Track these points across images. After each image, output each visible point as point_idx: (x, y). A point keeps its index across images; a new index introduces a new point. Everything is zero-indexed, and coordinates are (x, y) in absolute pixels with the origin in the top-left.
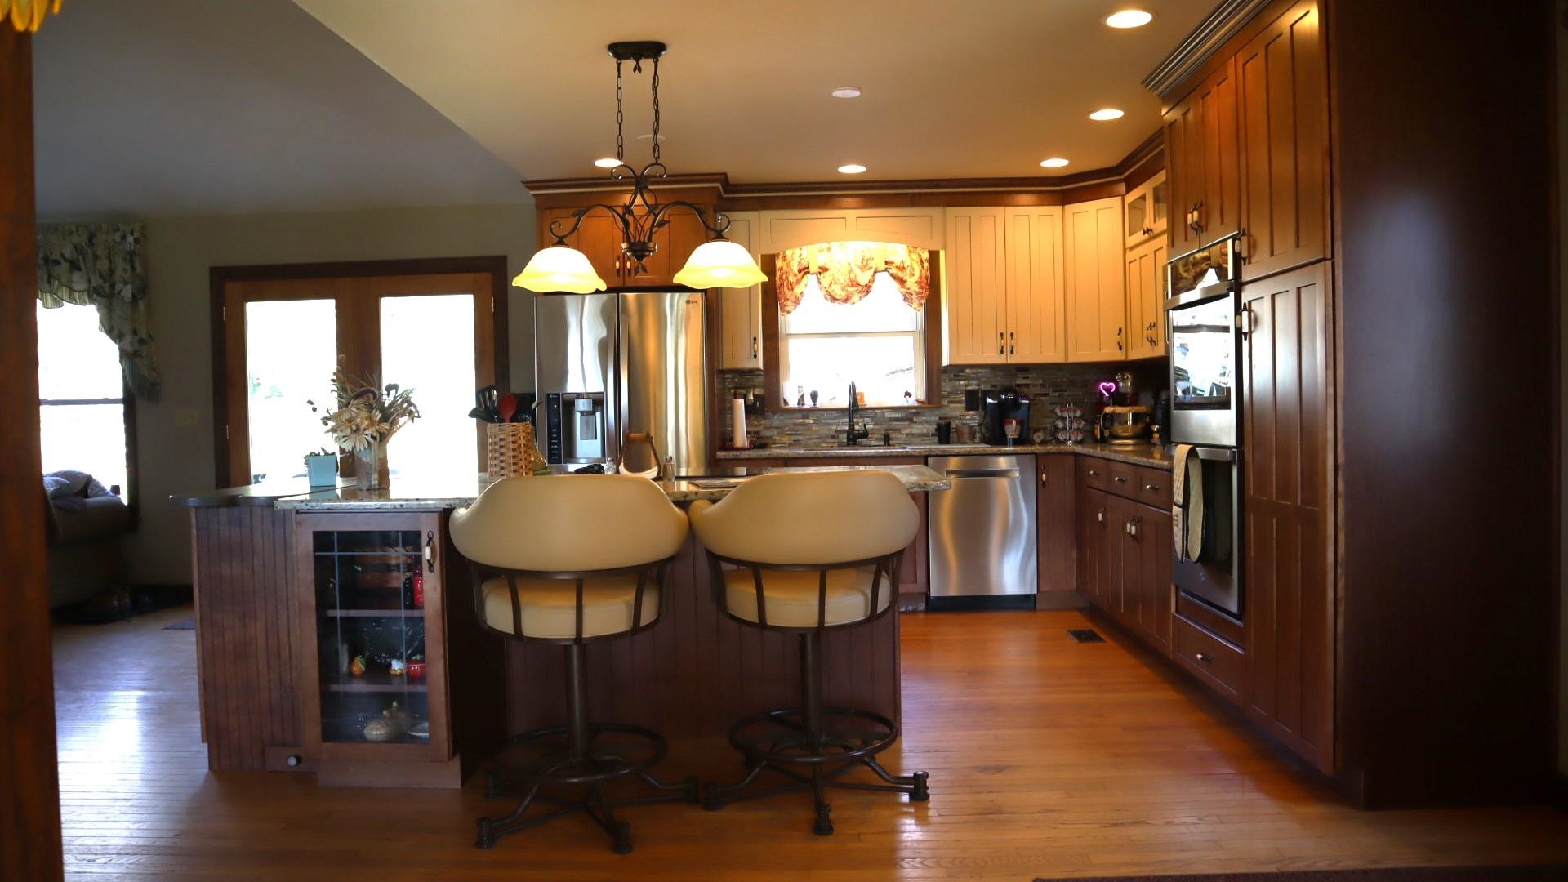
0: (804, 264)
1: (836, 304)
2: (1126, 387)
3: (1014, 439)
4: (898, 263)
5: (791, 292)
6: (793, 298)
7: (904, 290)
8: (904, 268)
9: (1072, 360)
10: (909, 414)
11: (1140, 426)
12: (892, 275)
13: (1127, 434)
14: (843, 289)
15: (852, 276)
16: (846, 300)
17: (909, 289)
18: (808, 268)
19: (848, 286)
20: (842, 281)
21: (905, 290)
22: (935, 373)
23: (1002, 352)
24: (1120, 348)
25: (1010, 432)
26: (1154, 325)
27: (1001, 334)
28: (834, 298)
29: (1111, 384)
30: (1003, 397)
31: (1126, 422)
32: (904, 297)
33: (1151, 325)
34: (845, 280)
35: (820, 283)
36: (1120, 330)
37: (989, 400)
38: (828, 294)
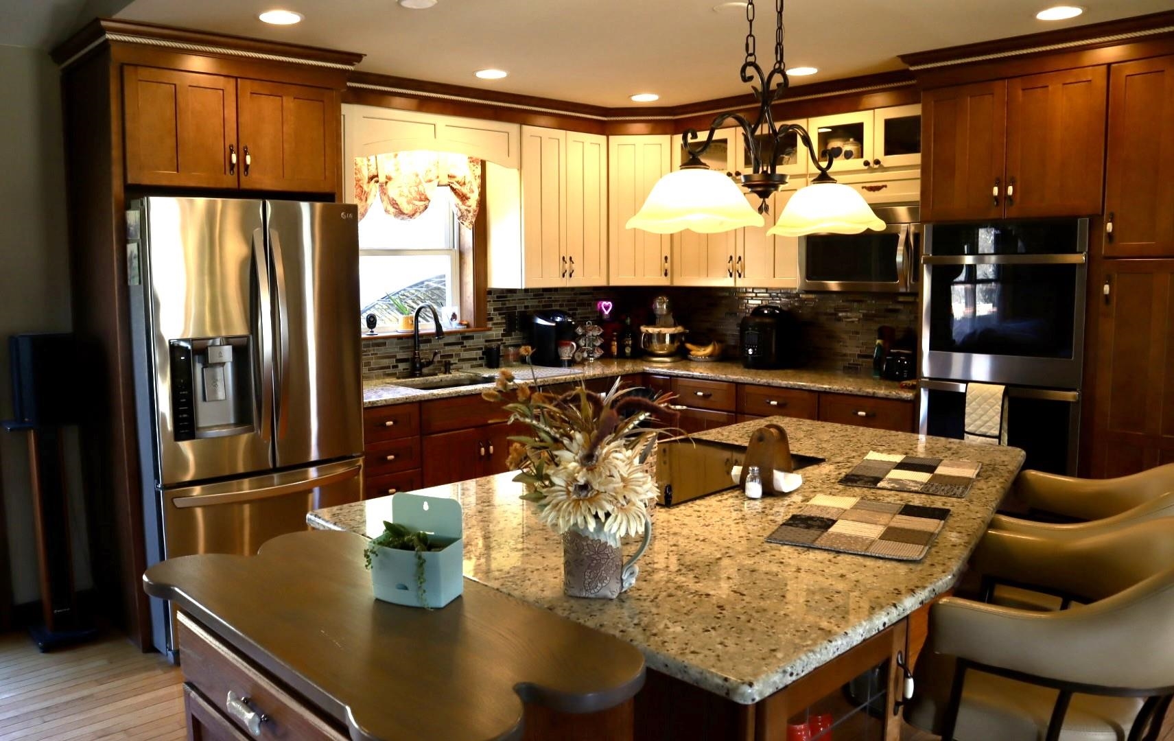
0: (374, 172)
1: (400, 219)
2: (662, 309)
3: (568, 361)
4: (459, 178)
5: (363, 203)
6: (362, 211)
7: (463, 208)
8: (464, 184)
9: (613, 283)
10: (462, 338)
11: (676, 344)
12: (453, 189)
13: (663, 353)
14: (409, 203)
15: (421, 188)
16: (412, 216)
17: (470, 206)
18: (377, 176)
19: (414, 198)
20: (406, 193)
21: (466, 208)
22: (483, 293)
23: (564, 276)
24: (666, 274)
25: (566, 353)
26: (740, 258)
27: (564, 258)
28: (400, 213)
29: (610, 303)
30: (559, 319)
31: (665, 342)
32: (459, 214)
33: (731, 258)
34: (410, 193)
35: (385, 194)
36: (666, 258)
37: (540, 321)
38: (394, 207)
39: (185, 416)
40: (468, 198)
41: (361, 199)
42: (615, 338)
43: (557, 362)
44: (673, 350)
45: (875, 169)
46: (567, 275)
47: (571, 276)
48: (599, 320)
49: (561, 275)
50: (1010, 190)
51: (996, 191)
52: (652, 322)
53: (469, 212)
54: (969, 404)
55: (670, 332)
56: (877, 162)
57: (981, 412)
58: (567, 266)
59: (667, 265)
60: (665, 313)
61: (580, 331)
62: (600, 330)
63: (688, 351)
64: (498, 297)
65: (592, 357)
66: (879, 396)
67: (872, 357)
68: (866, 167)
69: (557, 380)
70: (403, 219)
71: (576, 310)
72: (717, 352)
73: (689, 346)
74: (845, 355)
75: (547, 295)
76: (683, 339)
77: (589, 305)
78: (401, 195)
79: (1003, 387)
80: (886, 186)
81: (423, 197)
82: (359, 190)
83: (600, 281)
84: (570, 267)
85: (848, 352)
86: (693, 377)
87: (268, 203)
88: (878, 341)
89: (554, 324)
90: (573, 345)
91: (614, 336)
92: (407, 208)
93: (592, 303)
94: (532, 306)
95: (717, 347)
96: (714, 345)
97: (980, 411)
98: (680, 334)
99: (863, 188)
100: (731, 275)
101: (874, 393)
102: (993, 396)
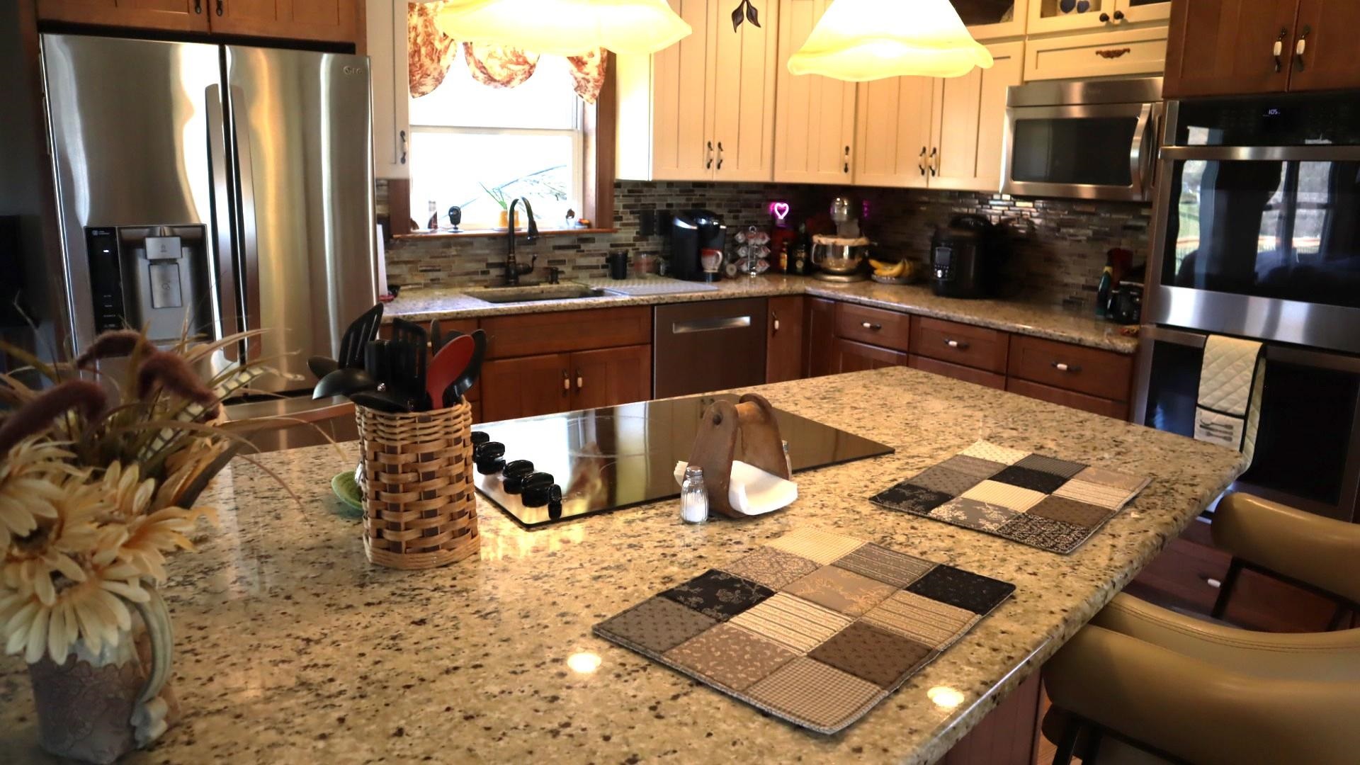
1: (491, 87)
2: (842, 214)
3: (714, 274)
5: (435, 65)
6: (436, 74)
7: (580, 75)
9: (778, 179)
10: (576, 241)
11: (857, 260)
13: (838, 269)
14: (503, 67)
15: (520, 49)
16: (507, 83)
17: (588, 74)
19: (511, 62)
20: (501, 55)
21: (582, 75)
22: (608, 185)
23: (709, 166)
24: (846, 170)
25: (711, 264)
26: (935, 151)
27: (709, 144)
28: (491, 79)
29: (785, 205)
30: (703, 222)
31: (842, 256)
32: (576, 85)
33: (924, 150)
34: (506, 55)
35: (471, 54)
36: (847, 149)
37: (682, 224)
38: (482, 72)
40: (584, 64)
41: (432, 60)
42: (784, 249)
43: (698, 275)
44: (853, 267)
45: (1117, 26)
46: (714, 165)
47: (719, 167)
48: (771, 226)
49: (705, 166)
50: (1301, 46)
51: (1278, 48)
52: (832, 230)
53: (588, 81)
54: (1207, 366)
55: (851, 245)
56: (1119, 15)
57: (1224, 379)
58: (714, 154)
59: (849, 158)
60: (845, 219)
61: (740, 237)
62: (764, 238)
63: (872, 270)
64: (629, 191)
65: (754, 271)
66: (1088, 344)
67: (1096, 288)
68: (1104, 24)
69: (678, 298)
70: (496, 87)
71: (740, 211)
72: (907, 272)
73: (873, 263)
74: (1066, 285)
75: (698, 192)
76: (867, 254)
77: (759, 206)
78: (490, 55)
79: (1259, 345)
80: (1128, 50)
81: (521, 60)
82: (429, 48)
83: (762, 176)
84: (719, 155)
85: (1068, 280)
86: (860, 304)
87: (227, 48)
88: (1107, 269)
89: (695, 228)
90: (718, 255)
91: (784, 246)
92: (499, 74)
93: (763, 204)
94: (679, 205)
95: (907, 266)
96: (904, 264)
97: (1221, 378)
98: (864, 247)
99: (1097, 53)
100: (923, 172)
101: (1080, 340)
102: (1242, 356)
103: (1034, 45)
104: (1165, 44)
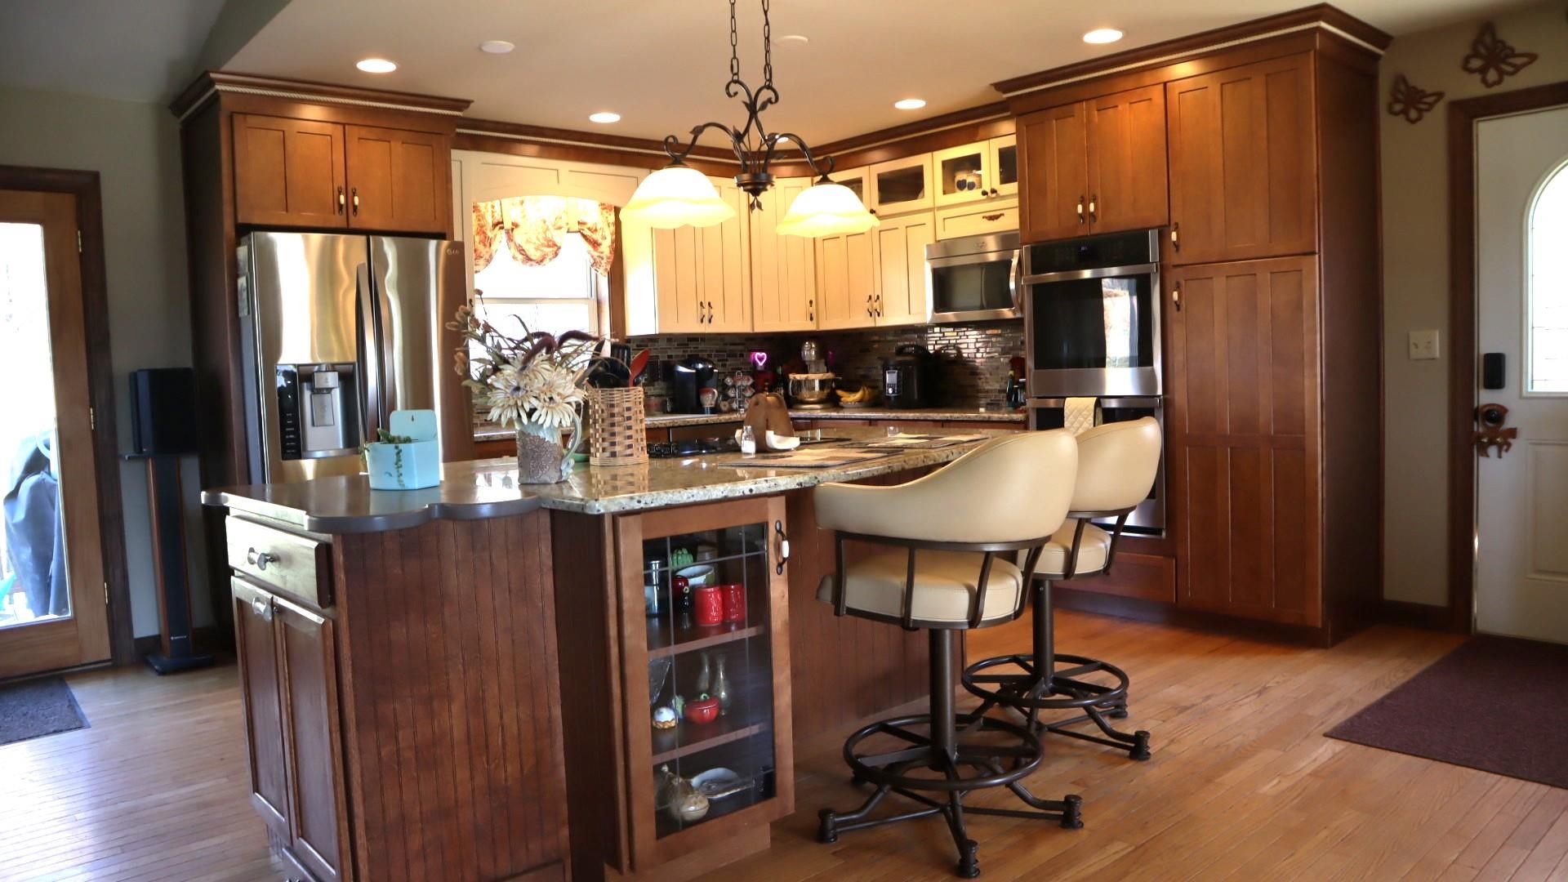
0: (498, 218)
1: (527, 267)
2: (811, 355)
3: (711, 408)
4: (590, 225)
5: (487, 249)
6: (487, 257)
7: (596, 254)
8: (596, 230)
9: (757, 330)
11: (826, 391)
12: (584, 236)
13: (812, 399)
14: (537, 249)
15: (549, 235)
16: (540, 262)
17: (602, 253)
18: (502, 223)
19: (543, 245)
20: (534, 240)
21: (598, 254)
22: (621, 340)
23: (702, 321)
24: (811, 319)
25: (708, 400)
26: (878, 297)
27: (701, 303)
28: (528, 259)
29: (764, 354)
30: (700, 366)
31: (814, 389)
32: (592, 261)
33: (870, 297)
34: (538, 239)
35: (512, 240)
36: (811, 302)
37: (682, 369)
38: (521, 254)
39: (292, 436)
40: (599, 245)
41: (485, 245)
42: (766, 389)
43: (699, 409)
44: (824, 397)
45: (994, 198)
46: (706, 320)
47: (710, 321)
48: (753, 372)
49: (699, 320)
50: (1092, 207)
51: (1080, 209)
52: (804, 369)
53: (602, 259)
54: (1067, 419)
55: (821, 378)
56: (994, 191)
57: (1078, 425)
58: (706, 311)
59: (813, 309)
60: (813, 359)
61: (729, 381)
62: (749, 380)
63: (839, 398)
64: (637, 346)
65: (743, 407)
66: (994, 419)
67: (1004, 391)
68: (985, 197)
69: (688, 422)
70: (531, 265)
71: (727, 360)
72: (867, 397)
73: (840, 392)
74: (987, 391)
75: (692, 345)
76: (833, 385)
77: (742, 355)
78: (528, 241)
79: (1095, 399)
80: (1003, 215)
81: (551, 243)
82: (482, 236)
83: (745, 328)
84: (709, 312)
85: (987, 387)
86: (831, 419)
87: (371, 238)
88: (1011, 372)
89: (694, 371)
90: (714, 393)
91: (765, 386)
92: (535, 254)
93: (745, 354)
94: (677, 356)
95: (867, 392)
96: (864, 390)
97: (1076, 425)
98: (834, 380)
99: (983, 217)
100: (871, 315)
101: (989, 417)
102: (1086, 408)
103: (941, 214)
104: (1017, 210)
